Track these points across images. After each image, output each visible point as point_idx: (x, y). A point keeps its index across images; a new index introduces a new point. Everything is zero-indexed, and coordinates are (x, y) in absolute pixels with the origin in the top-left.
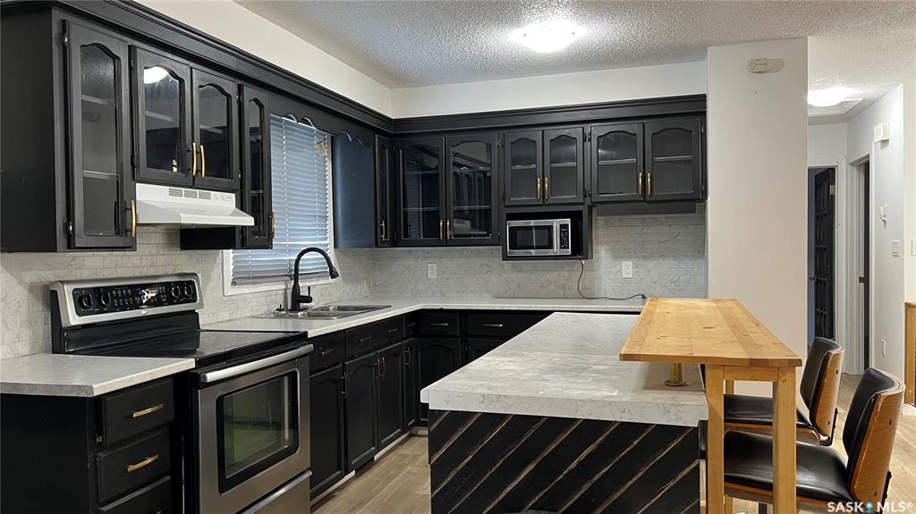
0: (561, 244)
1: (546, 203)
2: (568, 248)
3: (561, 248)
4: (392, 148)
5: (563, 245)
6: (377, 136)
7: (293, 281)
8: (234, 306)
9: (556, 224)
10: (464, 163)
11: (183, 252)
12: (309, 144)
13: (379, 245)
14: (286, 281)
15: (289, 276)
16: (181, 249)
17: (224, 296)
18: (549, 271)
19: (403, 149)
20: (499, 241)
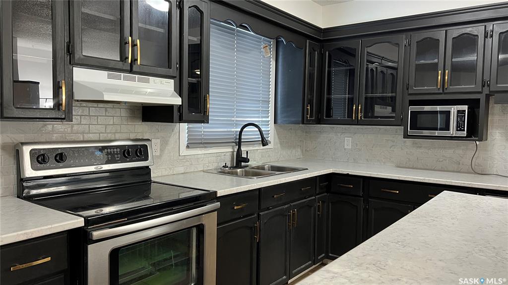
0: (457, 127)
1: (445, 91)
2: (464, 131)
3: (457, 130)
4: (321, 51)
5: (459, 128)
6: (308, 41)
7: (237, 146)
8: (188, 163)
9: (454, 109)
10: (377, 61)
11: (143, 123)
12: (257, 49)
13: (305, 122)
14: (233, 146)
15: (235, 142)
16: (143, 121)
17: (179, 156)
18: (445, 148)
19: (329, 51)
20: (401, 122)
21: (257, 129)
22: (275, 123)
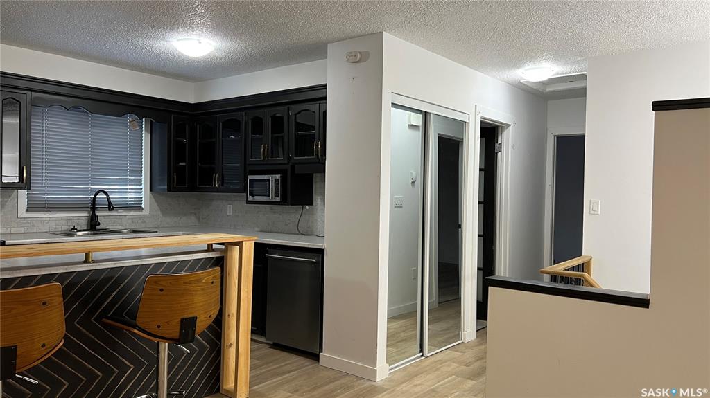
0: (274, 193)
1: (267, 163)
2: (279, 197)
5: (276, 195)
8: (28, 225)
9: (271, 178)
12: (124, 123)
13: (172, 190)
15: (90, 208)
17: (18, 218)
21: (105, 196)
22: (151, 190)
